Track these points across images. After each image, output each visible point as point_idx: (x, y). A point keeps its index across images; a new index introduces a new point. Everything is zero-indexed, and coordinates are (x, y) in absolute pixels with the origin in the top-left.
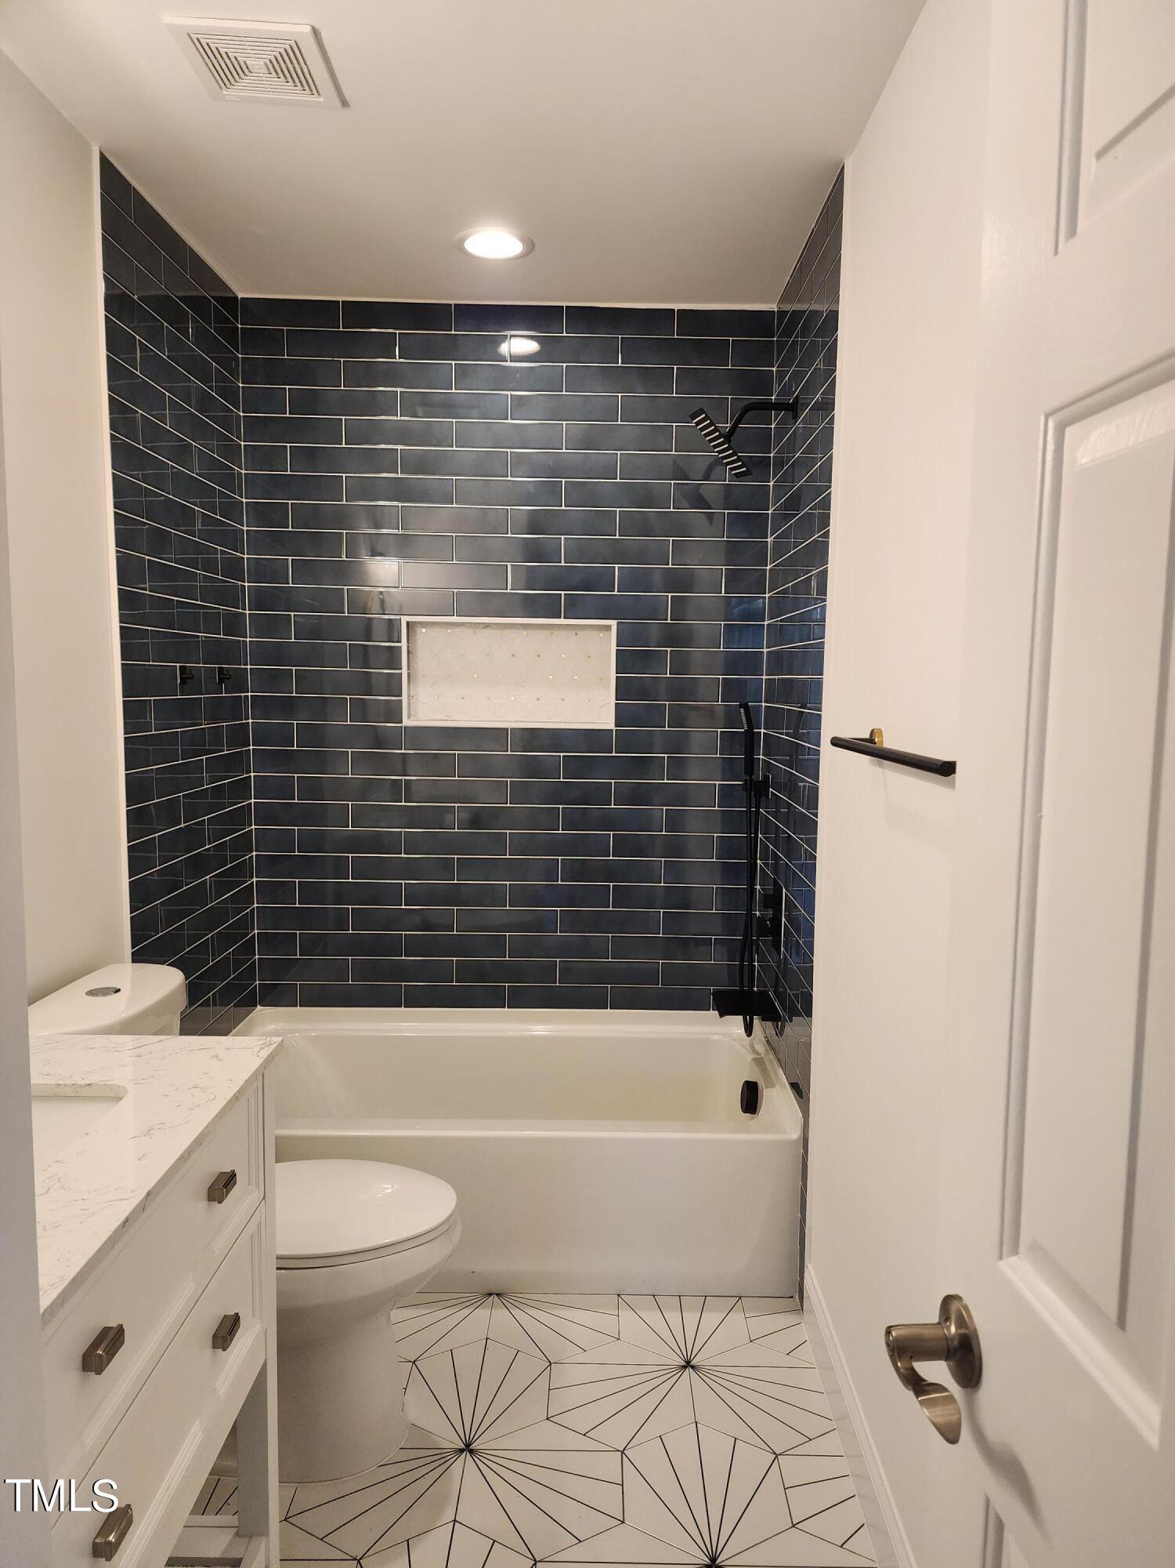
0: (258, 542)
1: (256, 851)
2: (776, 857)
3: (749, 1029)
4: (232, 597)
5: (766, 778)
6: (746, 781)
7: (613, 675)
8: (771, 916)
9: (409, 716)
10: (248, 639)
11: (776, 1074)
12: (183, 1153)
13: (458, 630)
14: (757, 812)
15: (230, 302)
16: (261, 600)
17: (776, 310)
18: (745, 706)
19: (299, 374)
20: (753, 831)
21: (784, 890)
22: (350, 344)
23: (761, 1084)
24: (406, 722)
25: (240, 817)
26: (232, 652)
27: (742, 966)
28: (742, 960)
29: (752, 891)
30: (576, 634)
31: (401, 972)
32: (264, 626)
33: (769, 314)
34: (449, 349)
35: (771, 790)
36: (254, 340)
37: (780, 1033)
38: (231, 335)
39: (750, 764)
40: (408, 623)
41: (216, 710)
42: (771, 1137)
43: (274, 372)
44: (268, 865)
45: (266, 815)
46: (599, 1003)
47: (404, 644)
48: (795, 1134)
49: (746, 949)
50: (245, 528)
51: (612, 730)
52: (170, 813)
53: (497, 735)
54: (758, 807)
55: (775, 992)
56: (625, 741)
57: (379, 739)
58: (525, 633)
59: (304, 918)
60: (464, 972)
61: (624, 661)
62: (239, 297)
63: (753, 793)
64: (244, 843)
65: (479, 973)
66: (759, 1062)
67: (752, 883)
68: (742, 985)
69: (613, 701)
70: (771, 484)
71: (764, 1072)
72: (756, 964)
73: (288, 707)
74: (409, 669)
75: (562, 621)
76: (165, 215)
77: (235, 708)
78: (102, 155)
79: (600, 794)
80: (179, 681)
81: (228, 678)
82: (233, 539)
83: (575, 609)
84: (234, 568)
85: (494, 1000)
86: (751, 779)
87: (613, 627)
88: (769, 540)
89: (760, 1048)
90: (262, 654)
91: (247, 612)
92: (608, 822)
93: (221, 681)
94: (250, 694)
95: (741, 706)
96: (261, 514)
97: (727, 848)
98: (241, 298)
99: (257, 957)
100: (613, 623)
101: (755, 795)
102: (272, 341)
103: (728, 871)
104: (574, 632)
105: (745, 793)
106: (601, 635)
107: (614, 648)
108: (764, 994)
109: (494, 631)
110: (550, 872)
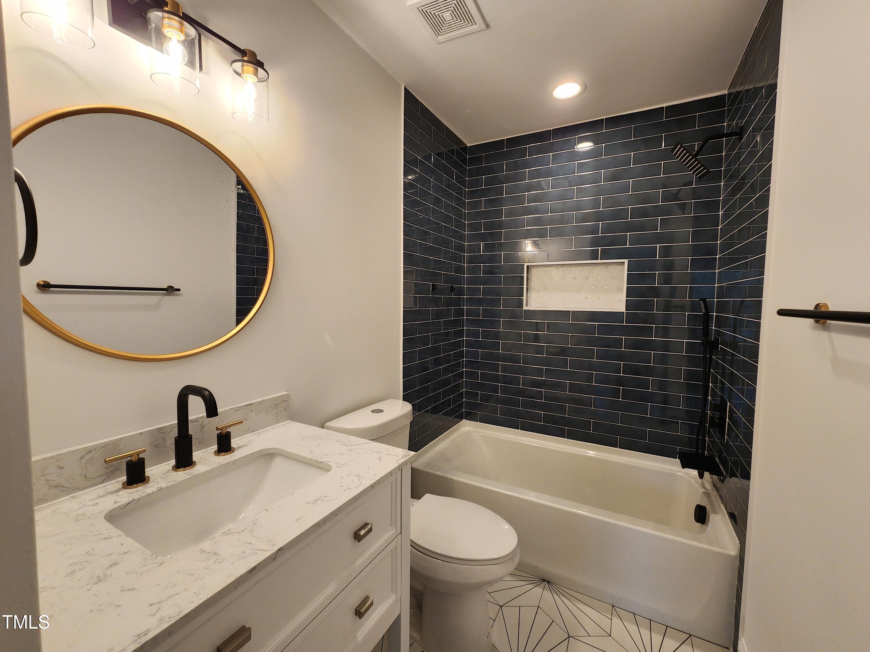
0: (471, 238)
1: (465, 358)
2: (722, 383)
3: (701, 476)
4: (461, 259)
5: (717, 340)
6: (703, 340)
7: (625, 286)
8: (719, 417)
9: (527, 306)
10: (465, 276)
11: (720, 507)
12: (319, 522)
13: (550, 268)
14: (711, 358)
15: (465, 148)
16: (471, 260)
17: (727, 93)
18: (704, 300)
19: (488, 171)
20: (707, 367)
21: (728, 403)
22: (507, 155)
23: (708, 508)
24: (525, 308)
25: (459, 344)
26: (459, 281)
27: (698, 439)
28: (698, 436)
29: (706, 399)
30: (607, 267)
31: (518, 414)
32: (472, 270)
33: (724, 96)
34: (550, 148)
35: (720, 346)
36: (473, 161)
37: (722, 481)
38: (464, 161)
39: (706, 331)
40: (527, 266)
41: (449, 302)
42: (716, 549)
43: (479, 172)
44: (470, 364)
45: (470, 344)
46: (613, 444)
47: (525, 275)
48: (733, 551)
49: (700, 430)
50: (466, 233)
51: (624, 312)
52: (425, 341)
53: (565, 314)
54: (711, 355)
55: (719, 457)
56: (630, 318)
57: (513, 315)
58: (581, 268)
59: (481, 386)
60: (547, 419)
61: (630, 279)
62: (468, 146)
63: (708, 347)
64: (461, 355)
65: (554, 420)
66: (707, 494)
67: (706, 395)
68: (697, 449)
69: (625, 298)
70: (722, 184)
71: (711, 502)
72: (707, 439)
73: (479, 302)
74: (527, 285)
75: (599, 261)
76: (434, 113)
77: (458, 303)
78: (405, 87)
79: (617, 343)
80: (431, 290)
81: (454, 290)
82: (462, 238)
83: (606, 255)
84: (461, 248)
85: (560, 434)
86: (707, 340)
87: (625, 263)
88: (720, 213)
89: (708, 486)
90: (471, 281)
91: (466, 265)
92: (620, 357)
93: (452, 291)
94: (465, 297)
95: (701, 300)
96: (473, 227)
97: (690, 376)
98: (469, 146)
99: (464, 400)
100: (626, 261)
101: (709, 348)
102: (479, 160)
103: (690, 388)
104: (606, 266)
105: (703, 347)
106: (620, 267)
107: (626, 272)
108: (712, 458)
109: (566, 268)
110: (589, 379)
